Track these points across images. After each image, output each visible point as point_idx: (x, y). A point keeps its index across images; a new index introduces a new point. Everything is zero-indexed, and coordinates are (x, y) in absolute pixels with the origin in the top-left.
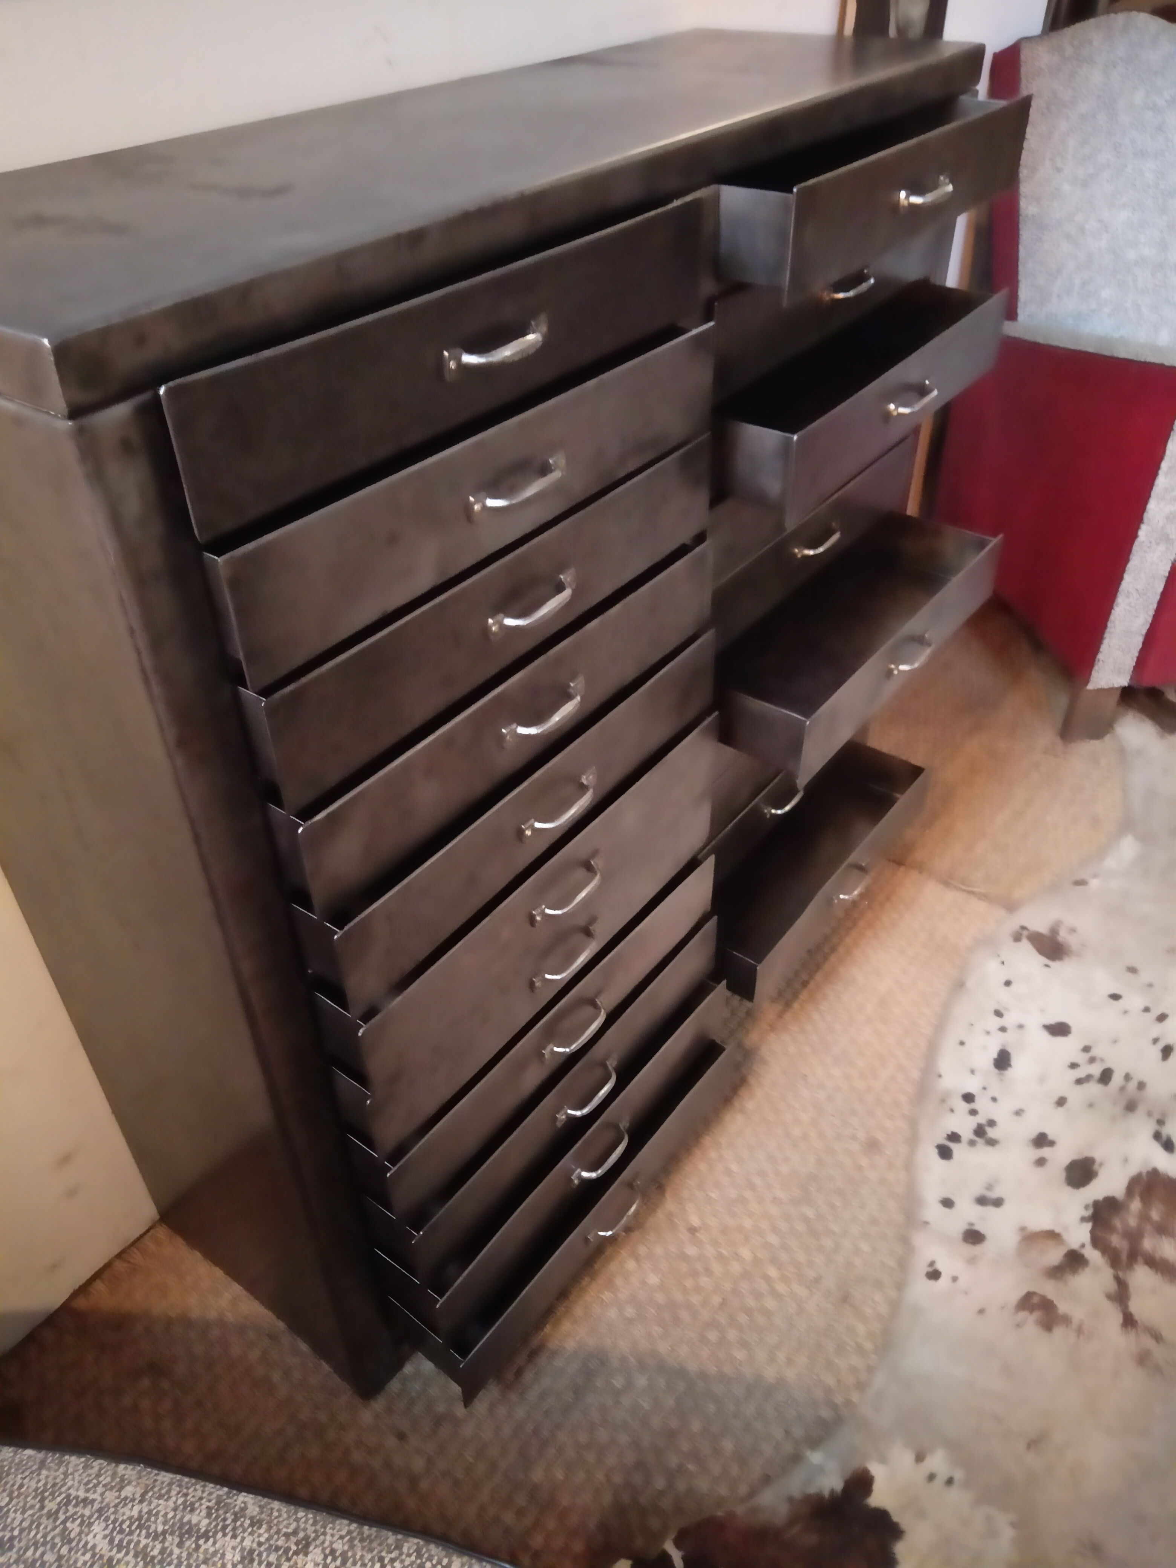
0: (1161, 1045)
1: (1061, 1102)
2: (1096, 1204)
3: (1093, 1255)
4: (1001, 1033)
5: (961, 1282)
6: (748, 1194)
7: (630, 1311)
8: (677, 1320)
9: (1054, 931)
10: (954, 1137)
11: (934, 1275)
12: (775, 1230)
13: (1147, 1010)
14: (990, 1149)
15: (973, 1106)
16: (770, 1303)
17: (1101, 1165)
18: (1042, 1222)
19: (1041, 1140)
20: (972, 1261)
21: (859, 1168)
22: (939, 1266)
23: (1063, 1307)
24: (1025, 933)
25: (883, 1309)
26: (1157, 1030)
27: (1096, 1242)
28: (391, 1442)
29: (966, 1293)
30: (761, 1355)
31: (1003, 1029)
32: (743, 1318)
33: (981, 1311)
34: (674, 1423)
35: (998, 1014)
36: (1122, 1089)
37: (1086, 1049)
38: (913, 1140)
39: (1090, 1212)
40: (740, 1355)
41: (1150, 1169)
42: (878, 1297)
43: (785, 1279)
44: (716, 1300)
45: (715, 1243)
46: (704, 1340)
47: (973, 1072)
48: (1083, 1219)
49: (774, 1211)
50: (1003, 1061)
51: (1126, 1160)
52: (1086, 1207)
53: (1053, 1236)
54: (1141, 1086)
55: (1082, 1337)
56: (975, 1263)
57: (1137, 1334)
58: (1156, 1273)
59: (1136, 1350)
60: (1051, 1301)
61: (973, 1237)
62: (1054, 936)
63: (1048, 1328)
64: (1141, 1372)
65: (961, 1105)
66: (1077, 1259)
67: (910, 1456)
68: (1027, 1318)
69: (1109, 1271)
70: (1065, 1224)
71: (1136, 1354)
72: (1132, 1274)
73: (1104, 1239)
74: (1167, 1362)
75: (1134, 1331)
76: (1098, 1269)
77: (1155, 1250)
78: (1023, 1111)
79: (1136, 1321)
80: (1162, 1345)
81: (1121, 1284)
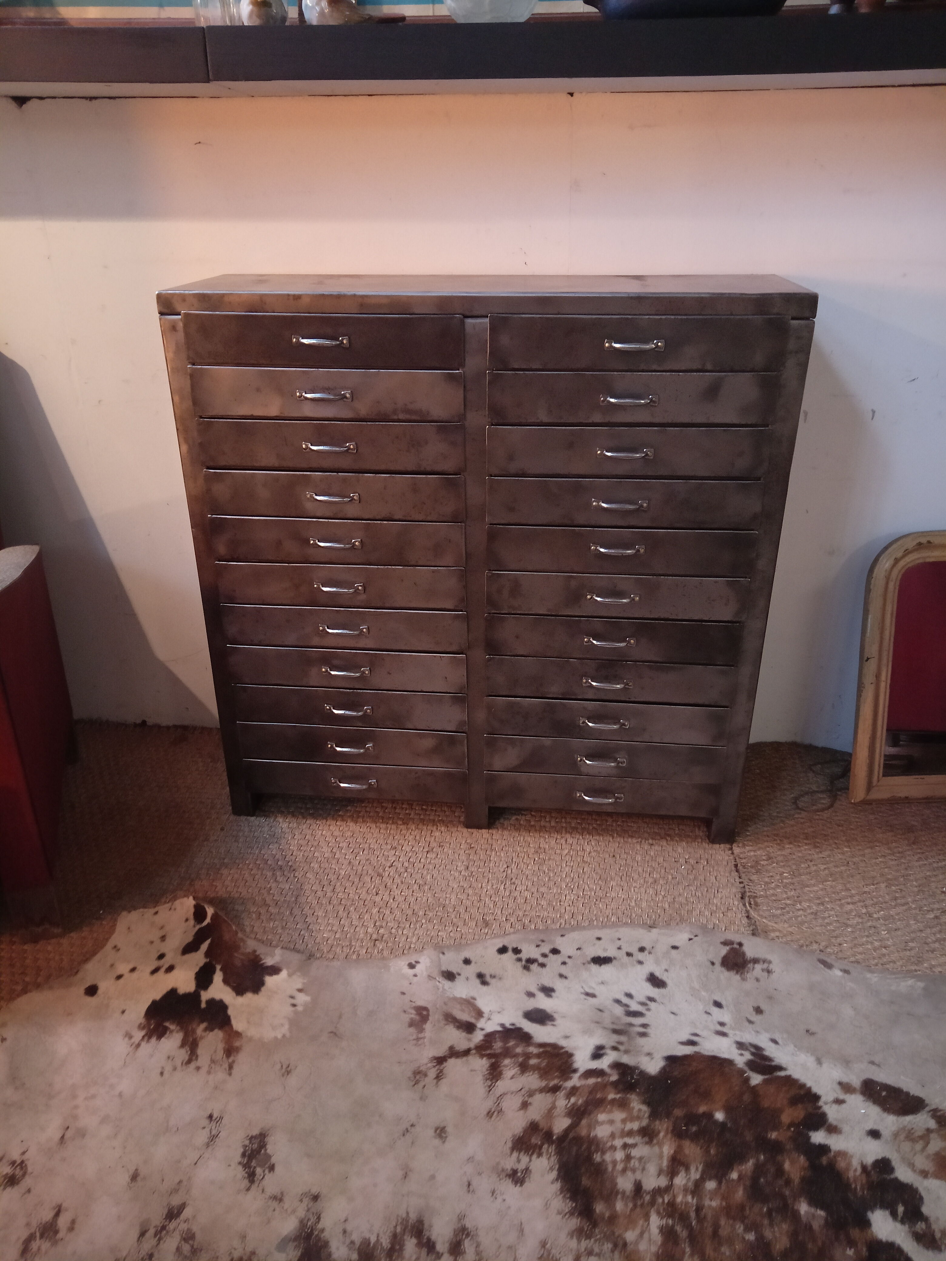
0: (695, 1039)
1: (590, 995)
2: (519, 1029)
3: (479, 1035)
4: (625, 954)
5: (415, 979)
9: (756, 961)
10: (517, 951)
11: (412, 966)
13: (722, 1024)
14: (520, 968)
15: (550, 955)
17: (554, 1025)
18: (486, 1006)
19: (547, 990)
20: (430, 977)
22: (418, 967)
23: (428, 1026)
24: (735, 946)
26: (706, 1033)
27: (490, 1035)
28: (218, 828)
29: (410, 983)
31: (629, 955)
33: (403, 993)
34: (270, 903)
35: (642, 949)
36: (631, 1025)
37: (651, 999)
38: (502, 937)
39: (508, 1025)
41: (570, 1051)
47: (579, 949)
48: (502, 1025)
50: (600, 961)
51: (566, 1037)
52: (513, 1025)
53: (479, 1014)
54: (643, 1035)
55: (415, 1042)
56: (430, 980)
57: (434, 1067)
58: (487, 1070)
59: (423, 1068)
60: (428, 1019)
61: (450, 976)
62: (750, 962)
63: (411, 1024)
64: (409, 1074)
65: (546, 949)
66: (469, 1028)
67: (300, 986)
68: (411, 1014)
69: (472, 1045)
70: (492, 1017)
71: (421, 1069)
72: (478, 1058)
73: (495, 1039)
74: (424, 1086)
75: (435, 1064)
76: (470, 1040)
77: (506, 1066)
78: (566, 978)
79: (442, 1064)
80: (435, 1081)
81: (466, 1053)
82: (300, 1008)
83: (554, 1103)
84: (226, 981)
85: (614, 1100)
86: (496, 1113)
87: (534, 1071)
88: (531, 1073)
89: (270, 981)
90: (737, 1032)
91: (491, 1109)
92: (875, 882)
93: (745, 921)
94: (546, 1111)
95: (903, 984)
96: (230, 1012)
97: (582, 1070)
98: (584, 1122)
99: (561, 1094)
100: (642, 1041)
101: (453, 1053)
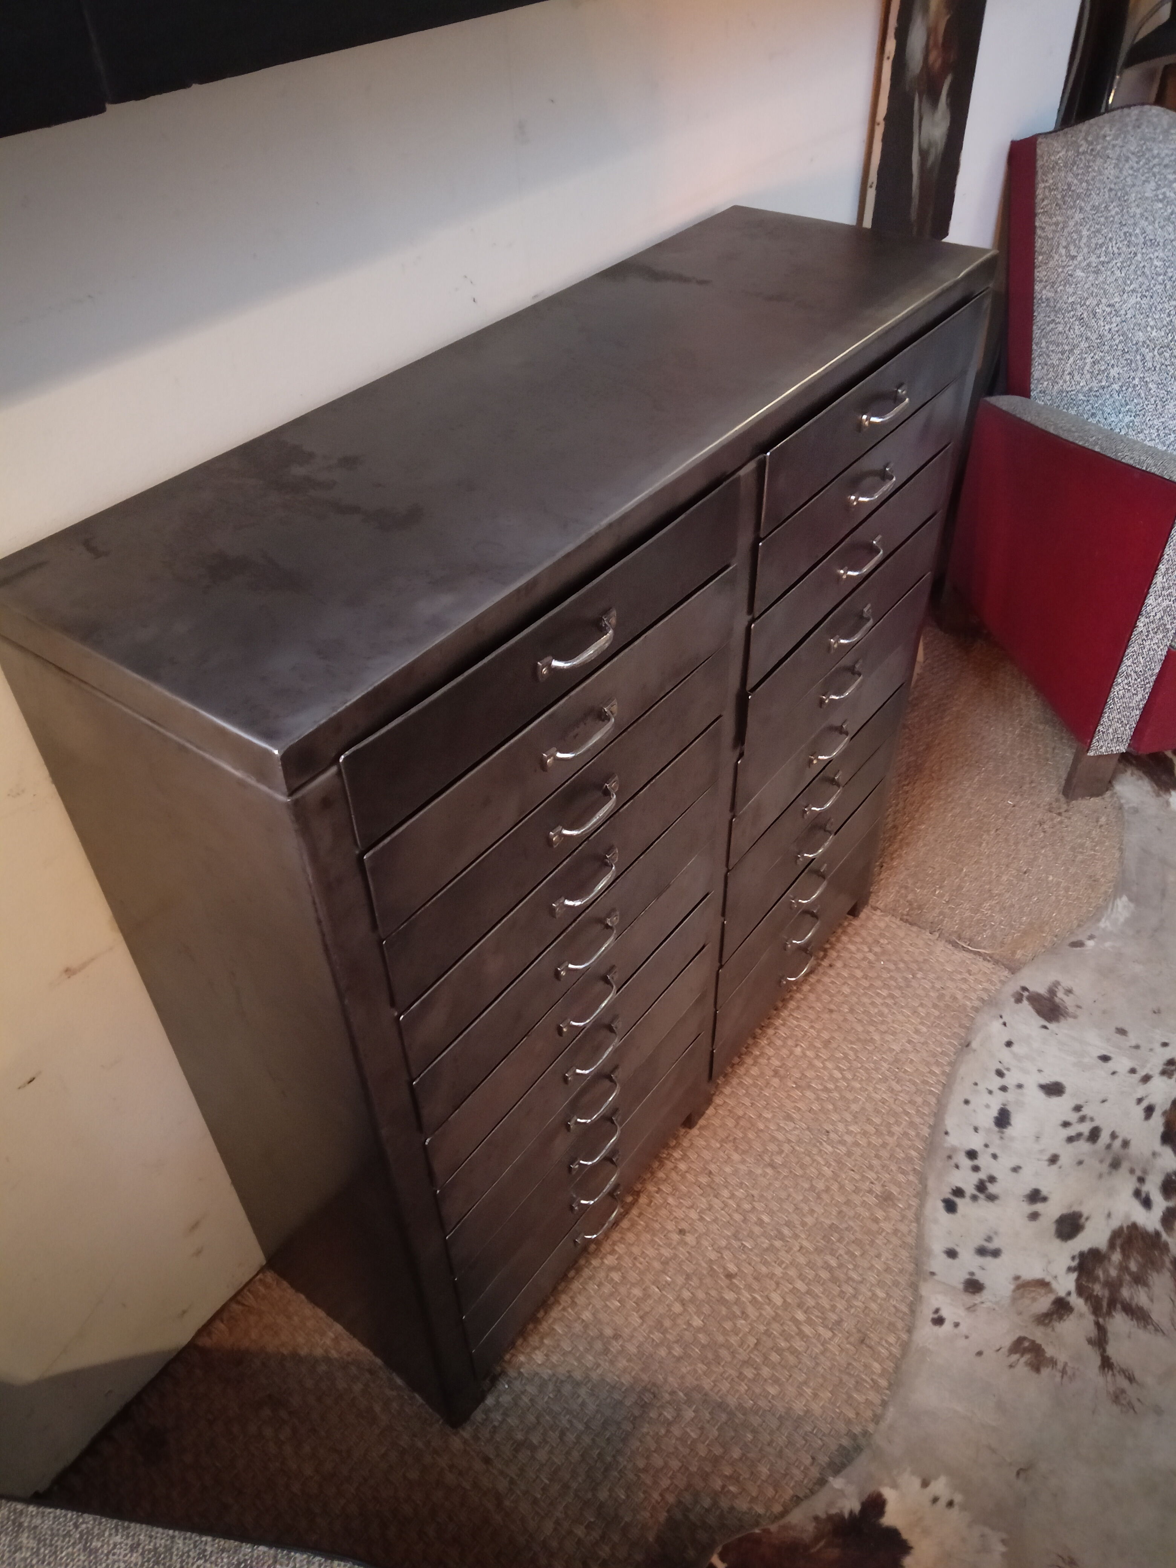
0: (1145, 1104)
1: (1054, 1159)
2: (1082, 1255)
3: (1077, 1302)
4: (1001, 1093)
5: (963, 1328)
6: (778, 1244)
7: (677, 1351)
8: (718, 1359)
9: (1052, 992)
10: (959, 1192)
11: (939, 1321)
12: (802, 1277)
13: (1133, 1071)
14: (990, 1204)
15: (976, 1162)
16: (799, 1344)
17: (1087, 1219)
18: (1034, 1271)
19: (1035, 1196)
20: (971, 1309)
21: (876, 1220)
22: (944, 1313)
23: (1050, 1351)
24: (1026, 994)
25: (896, 1351)
26: (1141, 1091)
27: (1081, 1290)
28: (478, 1466)
29: (967, 1337)
30: (791, 1390)
31: (1004, 1089)
32: (775, 1357)
33: (980, 1354)
34: (718, 1451)
35: (1000, 1074)
36: (1109, 1147)
37: (1078, 1108)
38: (922, 1195)
39: (1075, 1264)
40: (773, 1390)
41: (1130, 1224)
42: (892, 1339)
43: (809, 1322)
44: (752, 1341)
45: (749, 1287)
46: (741, 1376)
47: (976, 1129)
48: (1070, 1269)
49: (802, 1260)
50: (1003, 1119)
51: (1109, 1215)
52: (1073, 1258)
53: (1043, 1284)
54: (1126, 1144)
55: (1066, 1378)
56: (974, 1311)
57: (1113, 1375)
58: (1132, 1320)
59: (1111, 1389)
60: (1039, 1345)
61: (974, 1286)
62: (1052, 998)
63: (1037, 1369)
64: (1116, 1409)
65: (966, 1163)
67: (917, 1482)
68: (1018, 1360)
69: (1091, 1318)
70: (1054, 1273)
71: (1112, 1392)
72: (1111, 1320)
73: (1087, 1287)
74: (1139, 1400)
75: (1110, 1373)
76: (1081, 1316)
77: (1132, 1298)
78: (1019, 1167)
79: (1113, 1364)
80: (1135, 1385)
81: (1101, 1329)
87: (1147, 1272)
88: (1150, 1277)
89: (891, 1518)
90: (1149, 1065)
93: (989, 963)
95: (1120, 910)
97: (1159, 1227)
100: (1133, 1149)
101: (1099, 1343)
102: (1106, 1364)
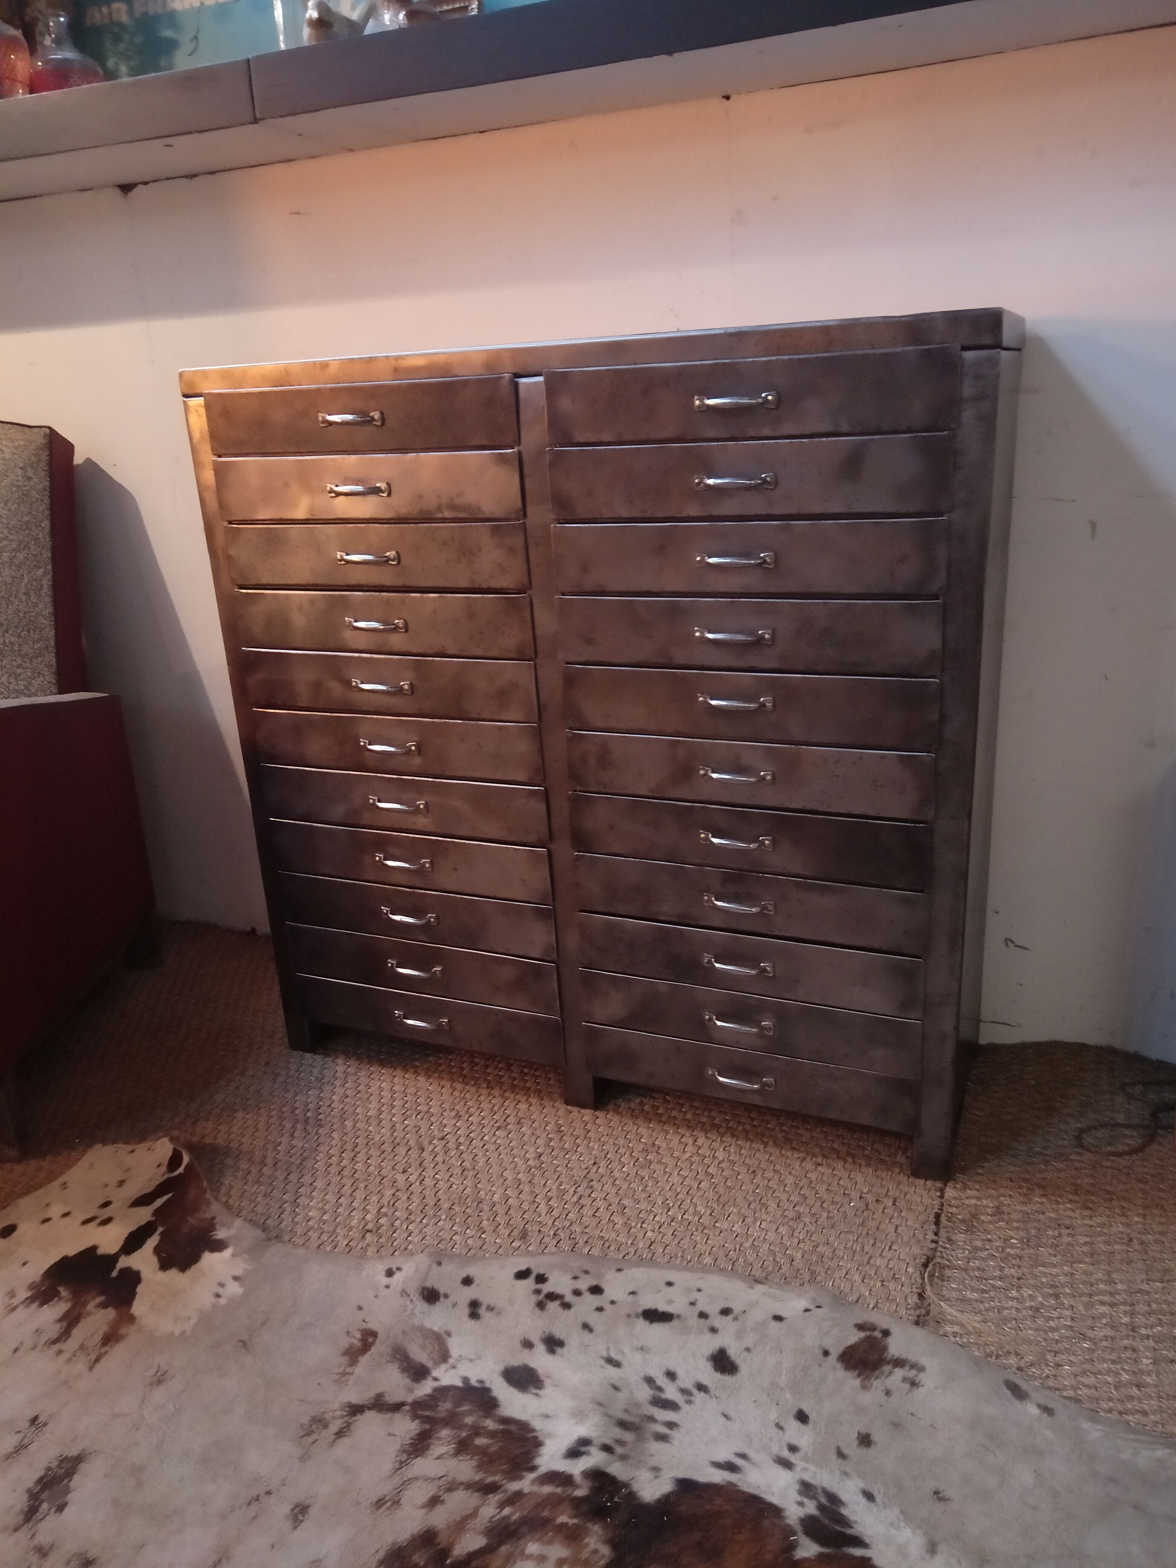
0: (739, 1462)
2: (487, 1390)
3: (427, 1387)
4: (696, 1314)
5: (385, 1291)
9: (900, 1363)
10: (541, 1279)
11: (390, 1273)
14: (532, 1304)
15: (586, 1294)
17: (537, 1395)
18: (458, 1347)
19: (554, 1344)
20: (404, 1293)
22: (397, 1275)
23: (364, 1360)
24: (877, 1334)
26: (759, 1456)
27: (442, 1392)
29: (376, 1296)
31: (703, 1316)
33: (360, 1308)
35: (726, 1312)
36: (652, 1419)
37: (702, 1388)
39: (473, 1382)
41: (541, 1438)
47: (633, 1293)
48: (466, 1380)
50: (653, 1316)
51: (547, 1417)
52: (481, 1383)
53: (444, 1356)
54: (661, 1438)
55: (338, 1377)
56: (402, 1296)
57: (342, 1417)
58: (412, 1439)
59: (328, 1416)
60: (369, 1350)
61: (431, 1296)
62: (888, 1363)
63: (347, 1352)
64: (306, 1420)
65: (584, 1284)
66: (419, 1373)
67: (238, 1272)
68: (355, 1338)
69: (410, 1400)
70: (459, 1365)
71: (324, 1416)
72: (409, 1418)
73: (447, 1396)
74: (315, 1441)
75: (345, 1414)
76: (411, 1391)
77: (439, 1439)
78: (591, 1330)
79: (355, 1415)
80: (333, 1437)
81: (397, 1407)
82: (223, 1301)
83: (476, 1510)
84: (157, 1250)
85: (564, 1525)
86: (388, 1504)
87: (474, 1454)
88: (468, 1457)
89: (209, 1259)
90: (812, 1467)
91: (385, 1496)
92: (1167, 1278)
93: (913, 1299)
94: (458, 1519)
95: (1146, 1453)
96: (140, 1289)
97: (542, 1470)
98: (504, 1549)
99: (494, 1499)
100: (655, 1447)
101: (379, 1404)
102: (356, 1410)
